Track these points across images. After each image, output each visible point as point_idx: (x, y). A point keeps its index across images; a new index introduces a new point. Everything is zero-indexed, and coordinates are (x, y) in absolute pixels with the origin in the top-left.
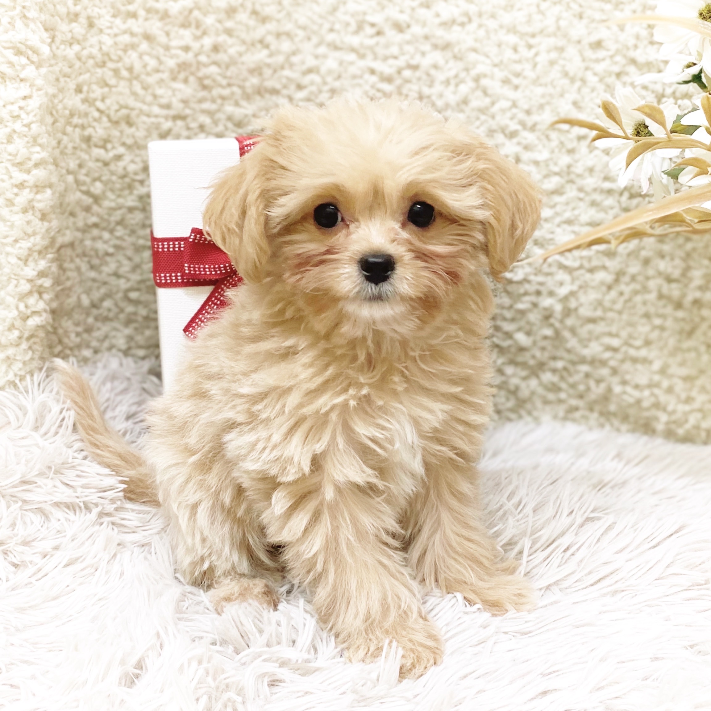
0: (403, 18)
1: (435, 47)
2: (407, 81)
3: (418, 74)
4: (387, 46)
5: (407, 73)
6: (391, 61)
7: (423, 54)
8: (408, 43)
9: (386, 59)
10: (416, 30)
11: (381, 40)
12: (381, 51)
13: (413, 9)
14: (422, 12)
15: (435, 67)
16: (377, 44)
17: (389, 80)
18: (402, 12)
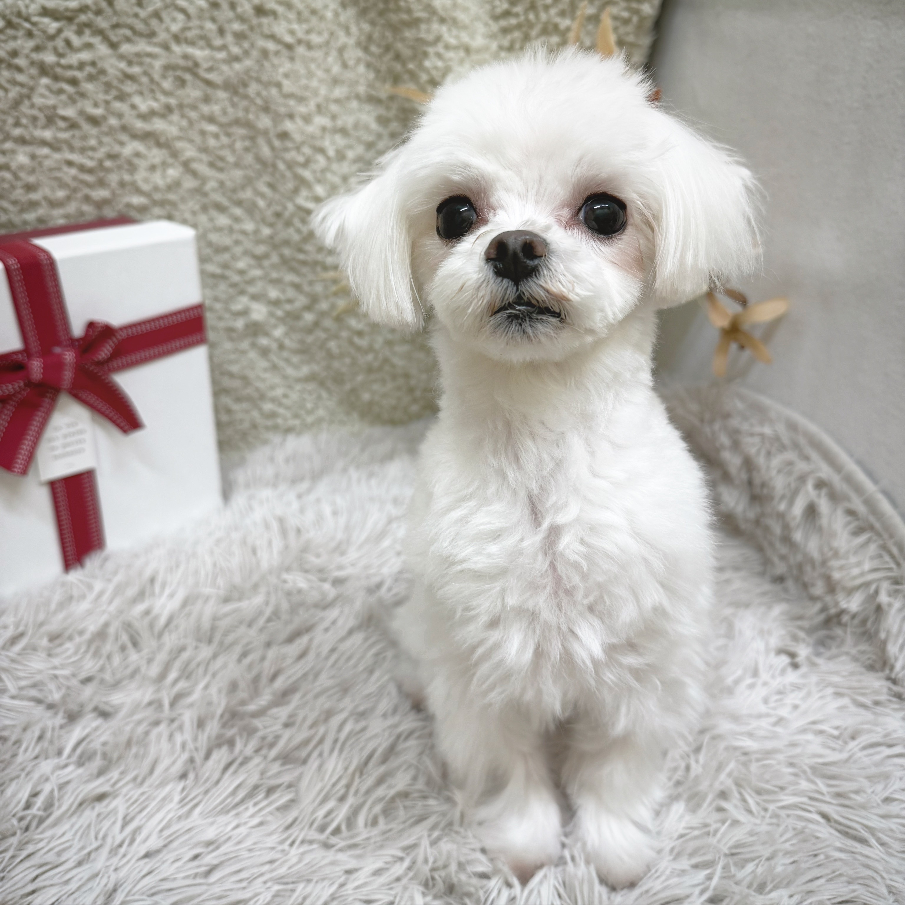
0: (98, 112)
1: (134, 136)
2: (108, 170)
3: (118, 162)
4: (84, 138)
5: (108, 164)
6: (90, 153)
7: (122, 144)
8: (107, 134)
9: (83, 150)
10: (113, 121)
11: (77, 133)
12: (77, 143)
13: (107, 103)
14: (117, 105)
15: (138, 155)
16: (73, 136)
17: (90, 171)
18: (96, 105)
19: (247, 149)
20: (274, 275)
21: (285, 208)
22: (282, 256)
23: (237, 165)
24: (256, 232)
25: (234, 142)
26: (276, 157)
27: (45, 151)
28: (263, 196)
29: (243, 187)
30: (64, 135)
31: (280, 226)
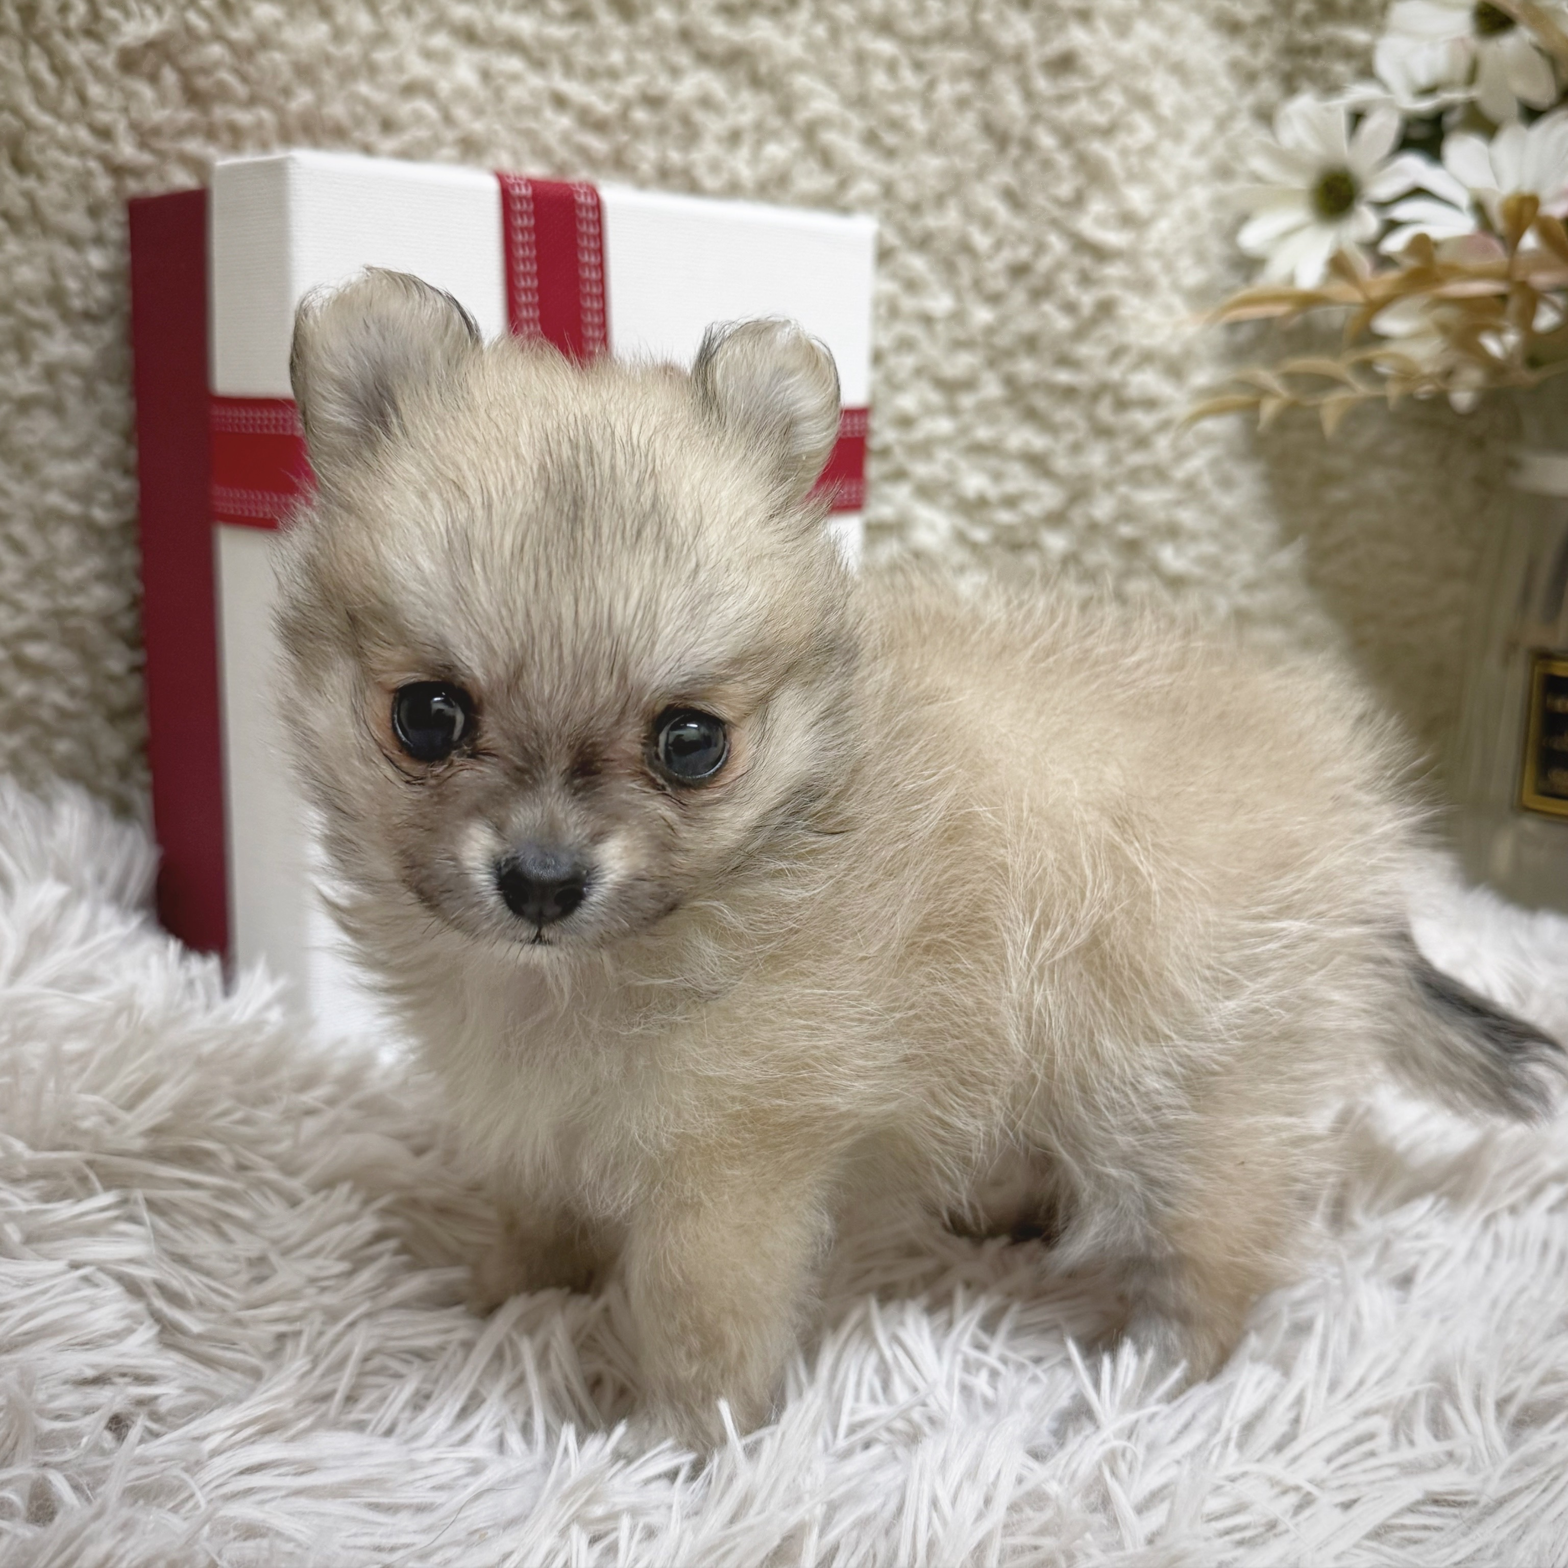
1: (704, 58)
2: (639, 132)
3: (662, 116)
4: (599, 45)
5: (640, 115)
6: (607, 83)
7: (675, 72)
8: (648, 44)
9: (592, 75)
10: (665, 16)
11: (586, 32)
19: (962, 103)
20: (983, 433)
21: (1040, 248)
22: (1010, 382)
23: (932, 143)
24: (958, 316)
25: (931, 85)
26: (1036, 118)
27: (514, 64)
28: (987, 222)
29: (940, 201)
30: (559, 32)
31: (1018, 297)
